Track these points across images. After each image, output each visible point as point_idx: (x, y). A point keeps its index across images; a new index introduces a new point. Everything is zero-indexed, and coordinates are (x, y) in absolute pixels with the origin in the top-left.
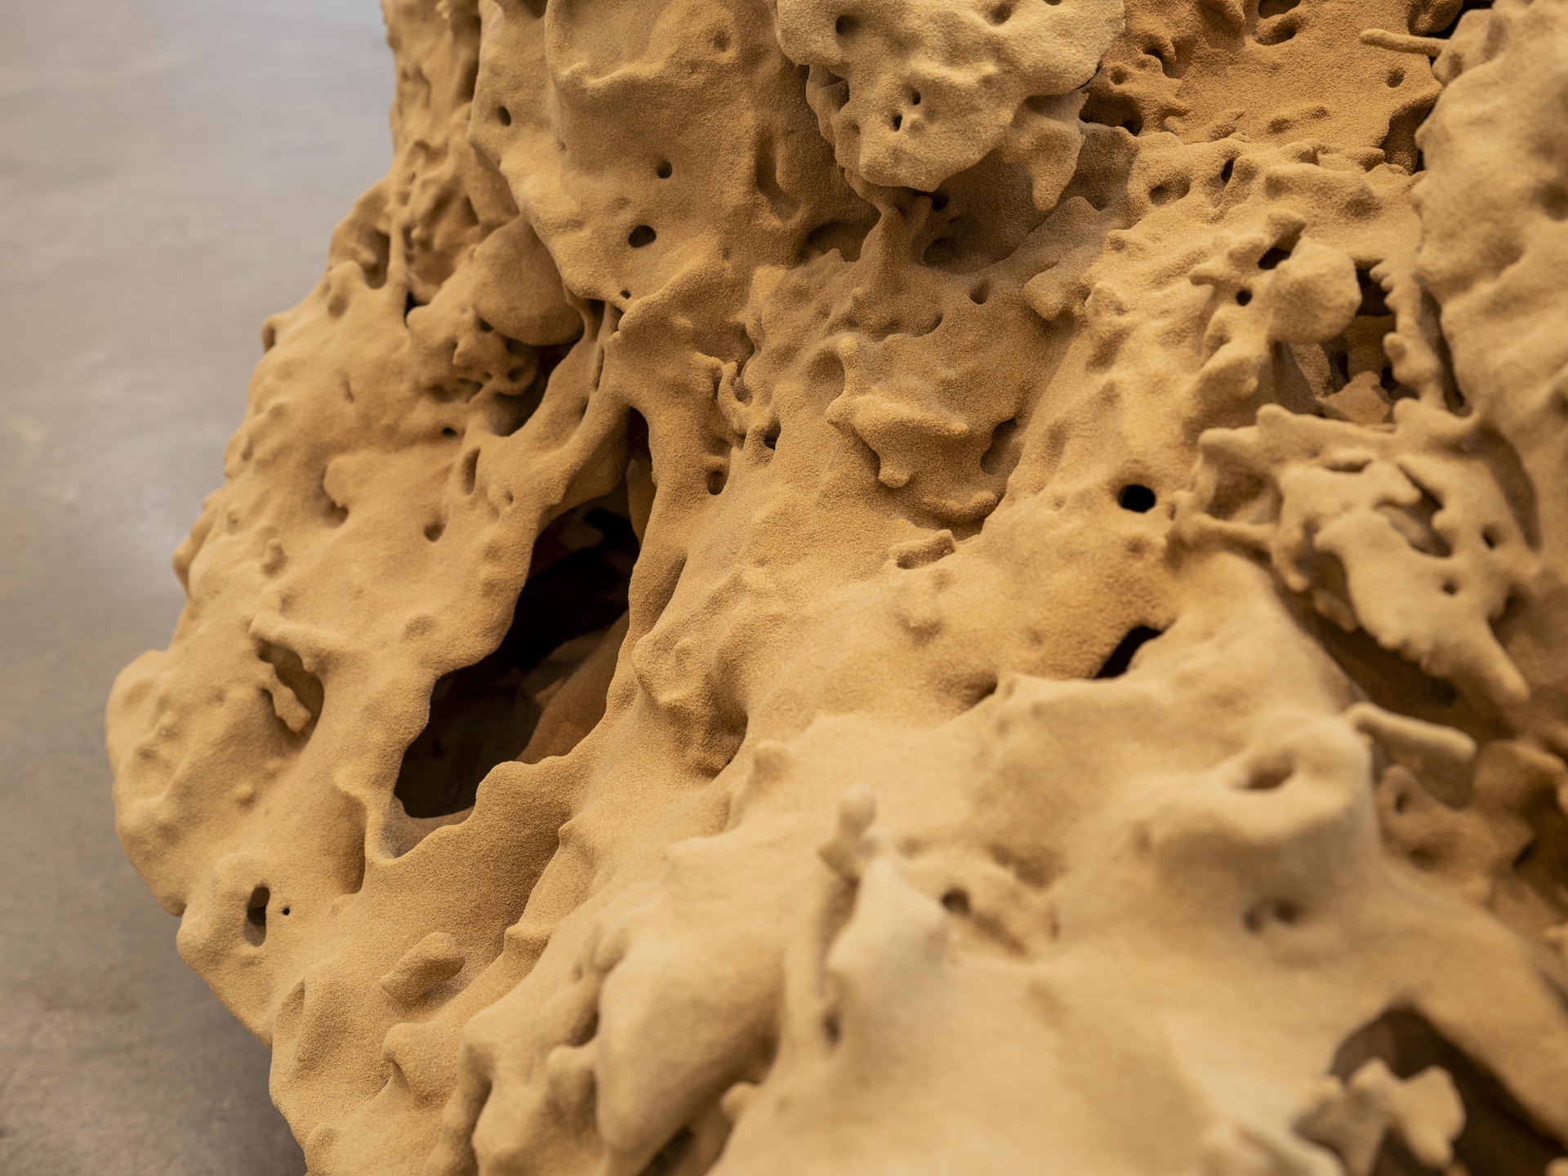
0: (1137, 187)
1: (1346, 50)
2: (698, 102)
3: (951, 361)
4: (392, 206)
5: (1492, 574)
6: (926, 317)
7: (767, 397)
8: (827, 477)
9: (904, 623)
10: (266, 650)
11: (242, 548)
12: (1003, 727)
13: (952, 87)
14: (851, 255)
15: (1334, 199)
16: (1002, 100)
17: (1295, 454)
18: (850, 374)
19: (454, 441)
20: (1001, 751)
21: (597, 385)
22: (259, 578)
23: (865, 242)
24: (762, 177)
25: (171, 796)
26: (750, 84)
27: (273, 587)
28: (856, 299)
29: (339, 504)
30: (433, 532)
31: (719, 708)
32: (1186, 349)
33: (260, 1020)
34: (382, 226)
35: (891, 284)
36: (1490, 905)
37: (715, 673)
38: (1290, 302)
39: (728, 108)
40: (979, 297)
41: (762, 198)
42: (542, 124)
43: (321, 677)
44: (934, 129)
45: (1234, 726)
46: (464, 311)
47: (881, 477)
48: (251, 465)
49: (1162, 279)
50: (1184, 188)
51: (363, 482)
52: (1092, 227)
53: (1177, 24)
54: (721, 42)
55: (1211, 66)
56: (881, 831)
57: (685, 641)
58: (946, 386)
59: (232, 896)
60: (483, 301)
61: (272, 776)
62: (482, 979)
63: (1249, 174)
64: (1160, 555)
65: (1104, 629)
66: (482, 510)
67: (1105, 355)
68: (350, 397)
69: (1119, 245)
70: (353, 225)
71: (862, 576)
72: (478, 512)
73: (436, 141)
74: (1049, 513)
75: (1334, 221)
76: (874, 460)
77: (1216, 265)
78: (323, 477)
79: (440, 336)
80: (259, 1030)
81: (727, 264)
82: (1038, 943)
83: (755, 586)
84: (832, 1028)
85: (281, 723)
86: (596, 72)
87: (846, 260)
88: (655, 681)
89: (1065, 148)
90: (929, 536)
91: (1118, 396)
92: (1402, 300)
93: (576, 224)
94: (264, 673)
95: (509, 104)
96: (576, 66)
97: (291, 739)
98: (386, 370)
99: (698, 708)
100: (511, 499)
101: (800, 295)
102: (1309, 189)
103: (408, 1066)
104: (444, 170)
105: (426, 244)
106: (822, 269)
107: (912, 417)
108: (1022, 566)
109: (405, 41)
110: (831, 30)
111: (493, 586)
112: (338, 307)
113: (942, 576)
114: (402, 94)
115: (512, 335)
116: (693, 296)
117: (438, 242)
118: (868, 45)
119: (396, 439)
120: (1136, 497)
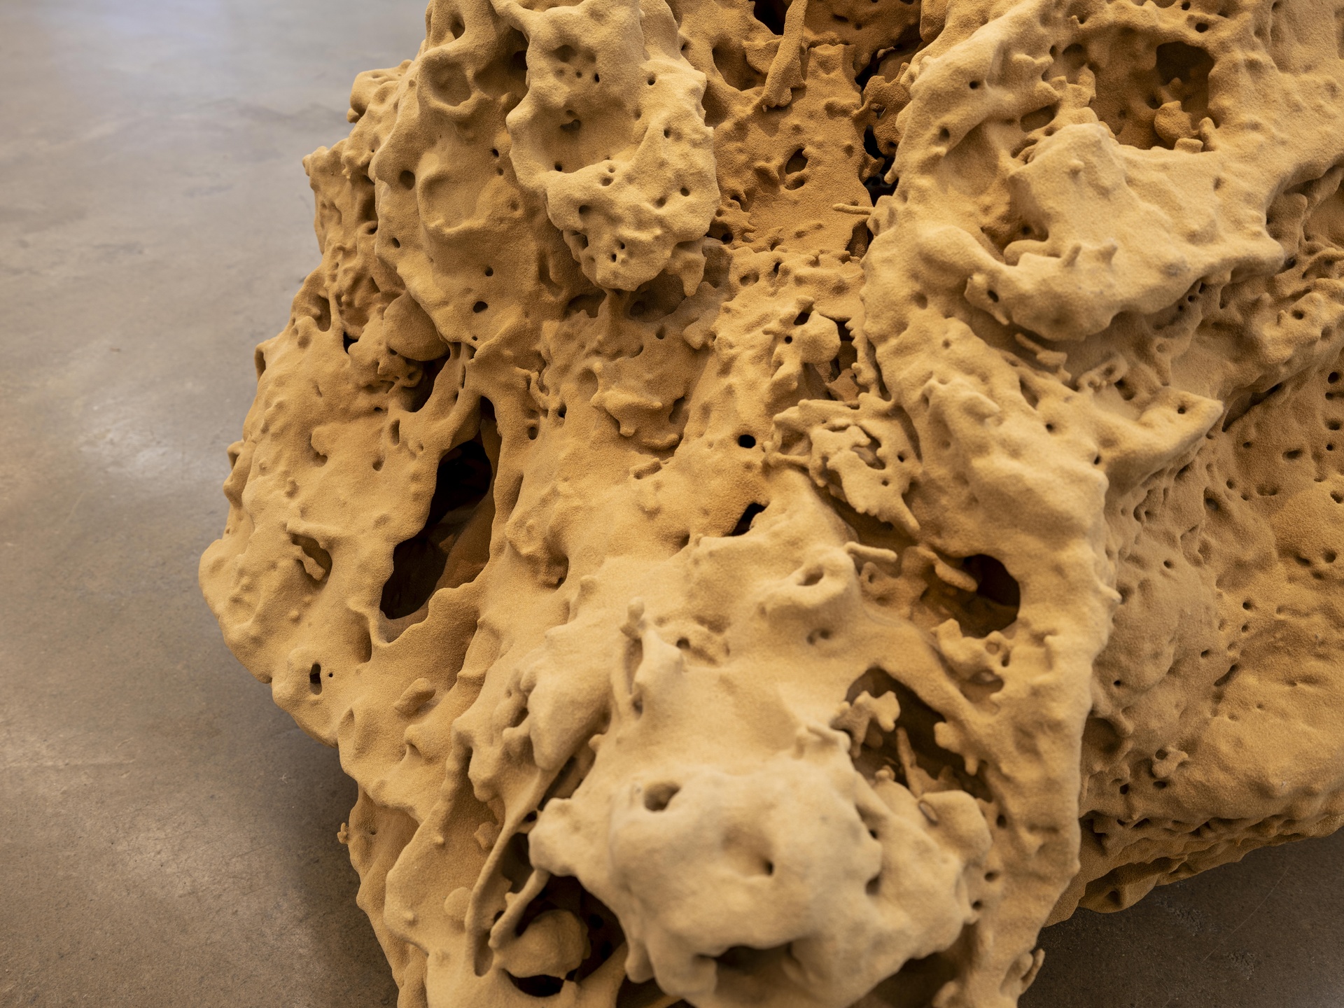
0: (733, 278)
1: (830, 192)
2: (505, 238)
3: (650, 370)
4: (327, 283)
5: (903, 474)
6: (635, 347)
7: (557, 391)
8: (594, 433)
9: (642, 509)
10: (296, 539)
11: (271, 483)
12: (696, 562)
13: (640, 242)
14: (593, 314)
15: (827, 286)
16: (665, 245)
17: (816, 422)
18: (601, 381)
19: (381, 414)
20: (697, 573)
21: (463, 385)
22: (285, 500)
23: (600, 309)
24: (543, 275)
25: (255, 622)
26: (531, 228)
27: (295, 504)
28: (599, 342)
29: (321, 454)
30: (377, 465)
31: (551, 554)
32: (763, 365)
33: (325, 732)
34: (322, 293)
35: (616, 331)
36: (910, 618)
37: (549, 538)
38: (809, 346)
39: (521, 241)
40: (660, 335)
41: (543, 286)
42: (418, 247)
43: (329, 551)
44: (633, 261)
45: (797, 554)
46: (380, 344)
47: (621, 432)
48: (268, 437)
49: (749, 328)
50: (756, 279)
51: (334, 441)
52: (713, 298)
53: (745, 182)
54: (514, 206)
55: (764, 202)
56: (647, 616)
57: (530, 522)
58: (649, 383)
59: (302, 671)
60: (392, 340)
61: (308, 605)
62: (448, 699)
63: (786, 272)
64: (760, 470)
65: (737, 506)
66: (404, 454)
67: (726, 369)
68: (319, 394)
69: (728, 310)
70: (304, 294)
71: (617, 483)
72: (403, 454)
73: (349, 245)
74: (706, 450)
75: (828, 297)
76: (617, 424)
77: (774, 325)
78: (310, 439)
79: (369, 359)
80: (326, 737)
81: (528, 320)
82: (721, 657)
83: (564, 493)
84: (637, 706)
85: (309, 577)
86: (448, 224)
87: (591, 317)
88: (518, 543)
89: (698, 266)
90: (647, 460)
91: (734, 391)
92: (858, 343)
93: (445, 303)
94: (297, 551)
95: (398, 237)
96: (438, 222)
97: (315, 584)
98: (338, 378)
99: (541, 555)
100: (422, 448)
101: (568, 337)
102: (815, 282)
103: (420, 745)
104: (356, 262)
105: (350, 304)
106: (578, 322)
107: (634, 401)
108: (695, 476)
109: (322, 187)
110: (577, 214)
111: (419, 495)
112: (304, 343)
113: (658, 484)
114: (322, 216)
115: (410, 357)
116: (512, 339)
117: (357, 303)
118: (596, 220)
119: (349, 415)
120: (746, 441)
